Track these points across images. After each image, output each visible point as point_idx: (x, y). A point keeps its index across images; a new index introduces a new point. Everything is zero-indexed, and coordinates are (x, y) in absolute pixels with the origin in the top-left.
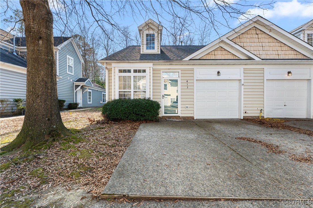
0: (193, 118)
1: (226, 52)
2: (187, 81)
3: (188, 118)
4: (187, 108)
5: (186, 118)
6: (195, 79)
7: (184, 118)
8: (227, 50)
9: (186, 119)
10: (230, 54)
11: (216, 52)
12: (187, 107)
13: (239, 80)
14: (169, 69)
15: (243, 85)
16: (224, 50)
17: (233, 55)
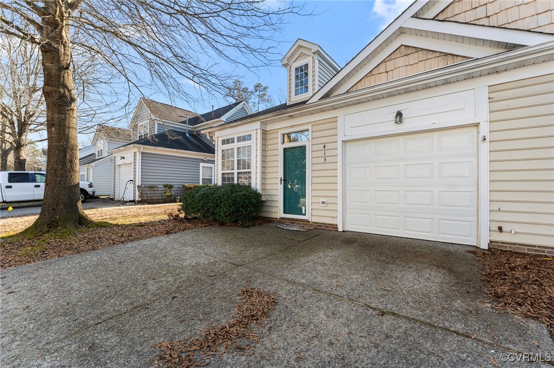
0: (335, 227)
1: (421, 56)
2: (324, 147)
3: (327, 227)
4: (323, 205)
5: (322, 226)
6: (340, 138)
7: (319, 226)
8: (422, 49)
9: (322, 229)
10: (434, 55)
11: (390, 65)
12: (323, 203)
14: (292, 126)
15: (484, 139)
16: (414, 50)
17: (446, 54)
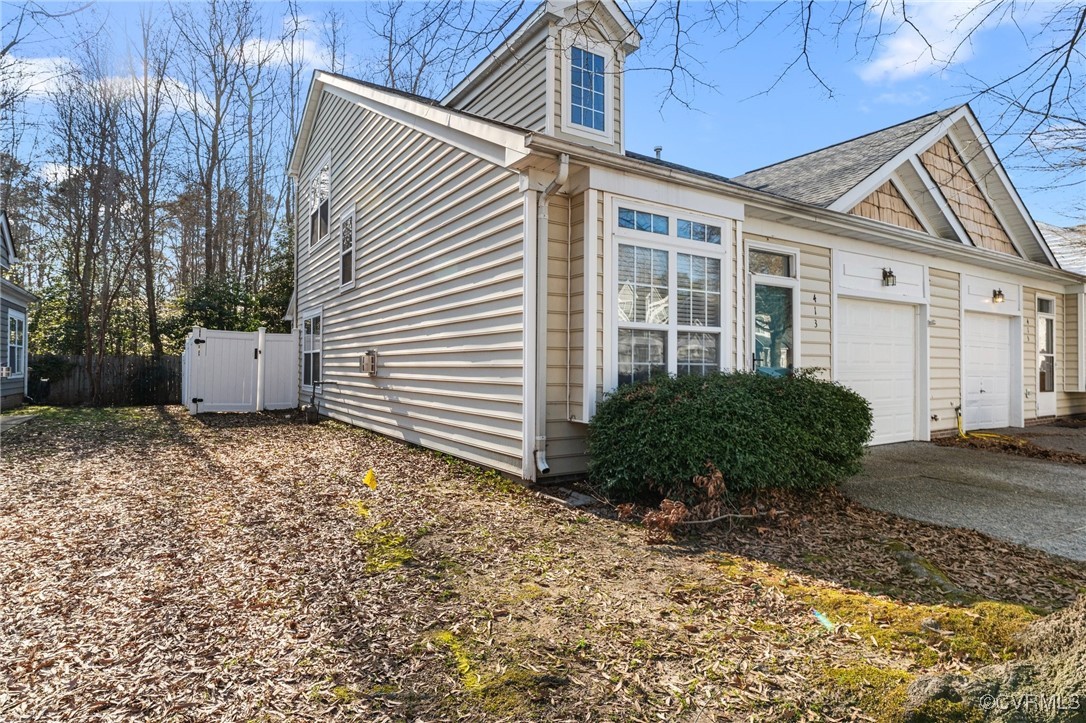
2: (815, 299)
6: (835, 290)
8: (901, 198)
13: (914, 306)
14: (768, 238)
15: (931, 323)
